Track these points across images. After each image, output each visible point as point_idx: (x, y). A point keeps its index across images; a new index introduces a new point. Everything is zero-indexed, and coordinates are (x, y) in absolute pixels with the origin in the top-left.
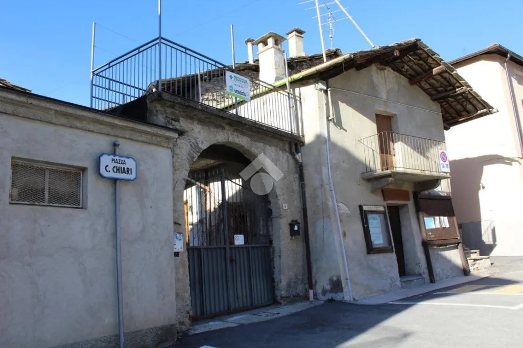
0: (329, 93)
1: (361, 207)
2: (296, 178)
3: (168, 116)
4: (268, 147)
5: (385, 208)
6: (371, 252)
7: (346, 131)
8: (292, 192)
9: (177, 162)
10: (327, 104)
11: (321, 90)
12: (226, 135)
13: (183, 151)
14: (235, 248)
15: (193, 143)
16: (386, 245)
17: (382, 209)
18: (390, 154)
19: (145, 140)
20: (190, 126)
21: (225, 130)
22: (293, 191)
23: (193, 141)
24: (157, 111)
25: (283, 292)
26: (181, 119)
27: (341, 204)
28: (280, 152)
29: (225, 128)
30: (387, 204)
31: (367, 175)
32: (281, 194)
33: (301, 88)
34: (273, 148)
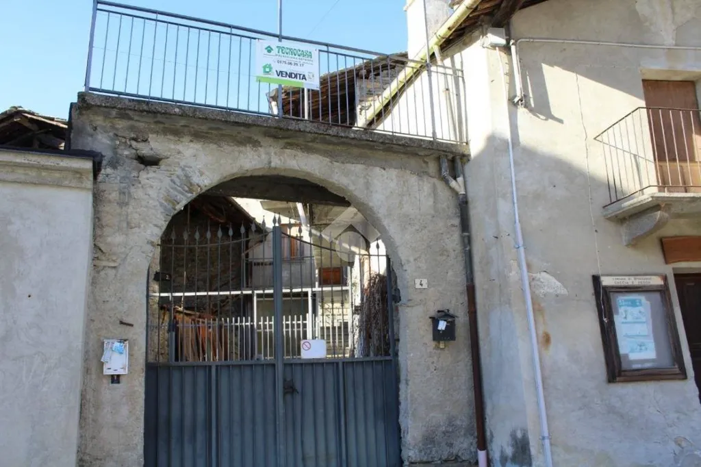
0: (513, 48)
1: (596, 280)
2: (453, 226)
3: (120, 134)
4: (377, 170)
5: (665, 279)
6: (618, 379)
7: (561, 121)
8: (442, 255)
9: (136, 212)
10: (511, 74)
11: (494, 46)
12: (263, 156)
13: (153, 193)
14: (302, 364)
15: (178, 177)
16: (666, 362)
17: (657, 281)
18: (692, 160)
19: (23, 178)
20: (172, 147)
21: (261, 146)
22: (443, 252)
23: (179, 172)
24: (95, 129)
25: (411, 453)
26: (151, 137)
27: (544, 274)
28: (413, 179)
29: (262, 144)
30: (674, 269)
31: (613, 210)
32: (412, 259)
33: (463, 52)
34: (393, 173)
